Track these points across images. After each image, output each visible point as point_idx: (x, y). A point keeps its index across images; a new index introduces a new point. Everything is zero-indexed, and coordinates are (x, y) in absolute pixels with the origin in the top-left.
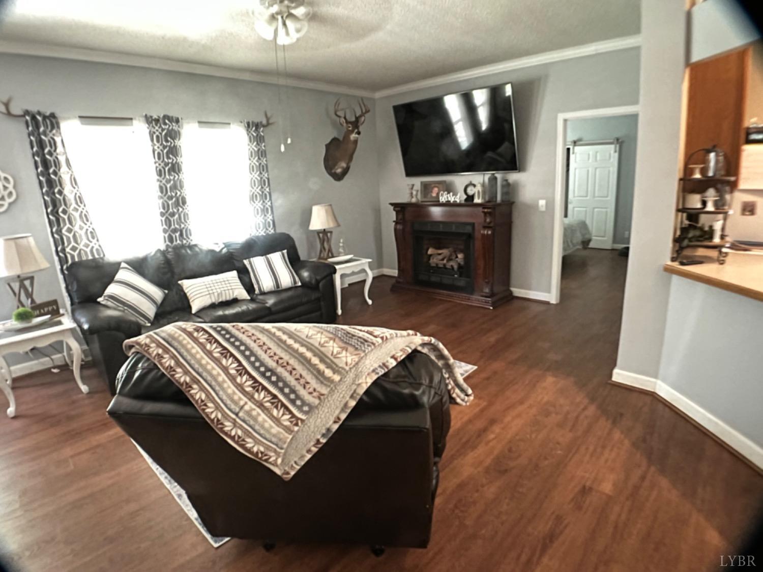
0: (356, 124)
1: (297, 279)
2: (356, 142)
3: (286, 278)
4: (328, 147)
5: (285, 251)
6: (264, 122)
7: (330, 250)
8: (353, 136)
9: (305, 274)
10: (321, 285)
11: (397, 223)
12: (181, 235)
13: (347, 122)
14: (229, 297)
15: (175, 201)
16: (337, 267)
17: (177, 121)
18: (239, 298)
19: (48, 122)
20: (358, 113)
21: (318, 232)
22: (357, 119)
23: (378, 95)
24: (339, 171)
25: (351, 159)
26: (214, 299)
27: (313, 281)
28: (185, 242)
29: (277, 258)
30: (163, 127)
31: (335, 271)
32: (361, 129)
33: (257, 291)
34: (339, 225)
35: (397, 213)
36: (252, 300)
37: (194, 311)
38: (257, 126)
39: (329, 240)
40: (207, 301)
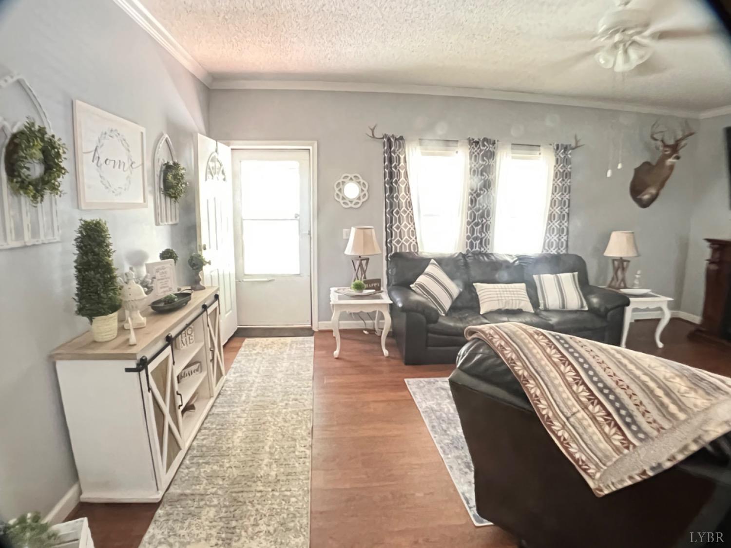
0: (675, 149)
1: (585, 303)
2: (672, 167)
3: (574, 300)
4: (637, 171)
5: (576, 273)
6: (573, 145)
7: (623, 280)
8: (670, 161)
9: (595, 300)
10: (610, 314)
11: (711, 262)
12: (481, 243)
13: (666, 146)
14: (515, 307)
15: (481, 214)
16: (631, 299)
17: (494, 143)
18: (524, 310)
19: (397, 142)
20: (680, 135)
21: (614, 260)
22: (677, 144)
23: (704, 115)
24: (646, 197)
25: (662, 185)
26: (501, 306)
27: (602, 309)
28: (482, 249)
29: (568, 279)
30: (482, 148)
31: (628, 304)
32: (681, 152)
33: (542, 307)
34: (639, 255)
35: (715, 251)
36: (536, 314)
37: (482, 312)
38: (566, 148)
39: (623, 269)
40: (495, 307)
